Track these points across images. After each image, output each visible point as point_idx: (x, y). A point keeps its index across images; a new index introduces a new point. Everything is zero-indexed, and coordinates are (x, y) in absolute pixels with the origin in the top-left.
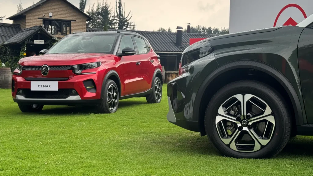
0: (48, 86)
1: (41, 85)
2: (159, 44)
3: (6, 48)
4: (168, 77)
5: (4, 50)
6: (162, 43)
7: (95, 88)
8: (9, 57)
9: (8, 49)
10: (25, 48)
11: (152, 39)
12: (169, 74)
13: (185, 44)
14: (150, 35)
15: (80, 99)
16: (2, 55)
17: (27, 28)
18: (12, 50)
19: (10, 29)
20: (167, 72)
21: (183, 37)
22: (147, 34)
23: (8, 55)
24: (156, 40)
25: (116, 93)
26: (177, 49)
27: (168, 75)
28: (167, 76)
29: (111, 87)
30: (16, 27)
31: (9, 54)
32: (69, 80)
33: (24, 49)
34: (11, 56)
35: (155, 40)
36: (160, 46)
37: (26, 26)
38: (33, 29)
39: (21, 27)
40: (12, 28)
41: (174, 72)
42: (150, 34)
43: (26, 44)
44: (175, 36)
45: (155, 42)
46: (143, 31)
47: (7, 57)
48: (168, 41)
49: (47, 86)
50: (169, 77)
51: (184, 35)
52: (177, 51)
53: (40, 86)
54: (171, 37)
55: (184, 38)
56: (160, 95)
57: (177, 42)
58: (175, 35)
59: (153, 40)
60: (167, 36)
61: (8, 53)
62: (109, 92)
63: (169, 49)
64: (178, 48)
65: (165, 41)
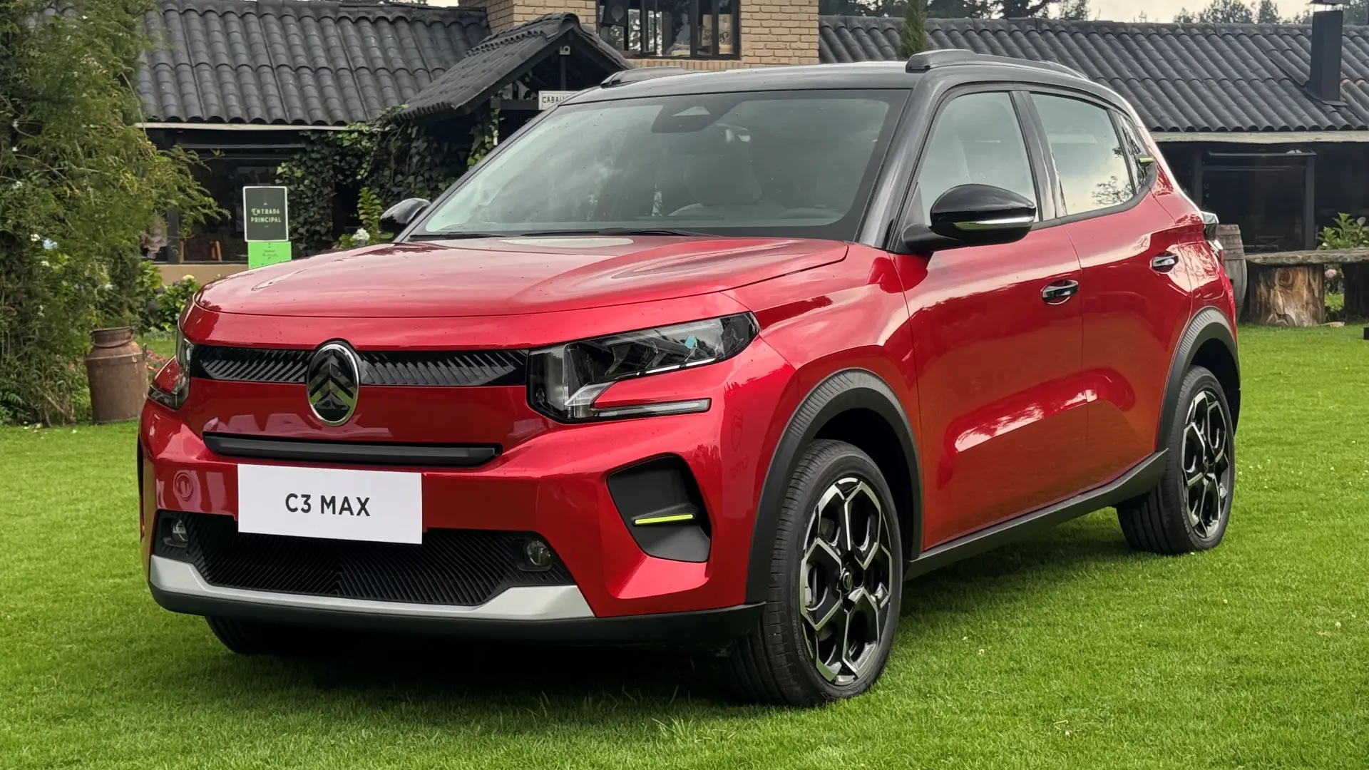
0: (356, 507)
1: (308, 497)
2: (1210, 88)
3: (404, 132)
4: (1263, 288)
5: (399, 143)
6: (1228, 83)
7: (703, 522)
8: (420, 178)
9: (417, 139)
10: (492, 137)
11: (1170, 62)
12: (1267, 269)
13: (1361, 87)
14: (1162, 43)
15: (582, 610)
16: (387, 173)
17: (516, 24)
18: (435, 145)
19: (440, 34)
20: (1258, 258)
21: (1349, 48)
22: (1148, 37)
23: (413, 169)
24: (1194, 70)
25: (884, 542)
26: (1315, 118)
27: (1261, 278)
28: (1258, 283)
29: (836, 503)
30: (465, 23)
31: (422, 163)
32: (506, 460)
33: (487, 139)
34: (427, 175)
35: (1188, 72)
36: (1216, 102)
37: (516, 17)
38: (535, 34)
39: (492, 25)
40: (447, 28)
41: (1300, 255)
42: (1163, 36)
43: (497, 111)
44: (1301, 44)
45: (1189, 82)
46: (1122, 25)
47: (411, 179)
48: (1263, 71)
49: (346, 506)
50: (1270, 287)
51: (1352, 38)
52: (1315, 129)
53: (298, 503)
54: (1279, 47)
55: (1354, 53)
56: (1222, 492)
57: (1311, 76)
58: (1303, 38)
59: (1179, 71)
60: (1257, 43)
61: (415, 160)
62: (818, 541)
63: (1269, 118)
64: (1319, 108)
65: (1248, 72)
